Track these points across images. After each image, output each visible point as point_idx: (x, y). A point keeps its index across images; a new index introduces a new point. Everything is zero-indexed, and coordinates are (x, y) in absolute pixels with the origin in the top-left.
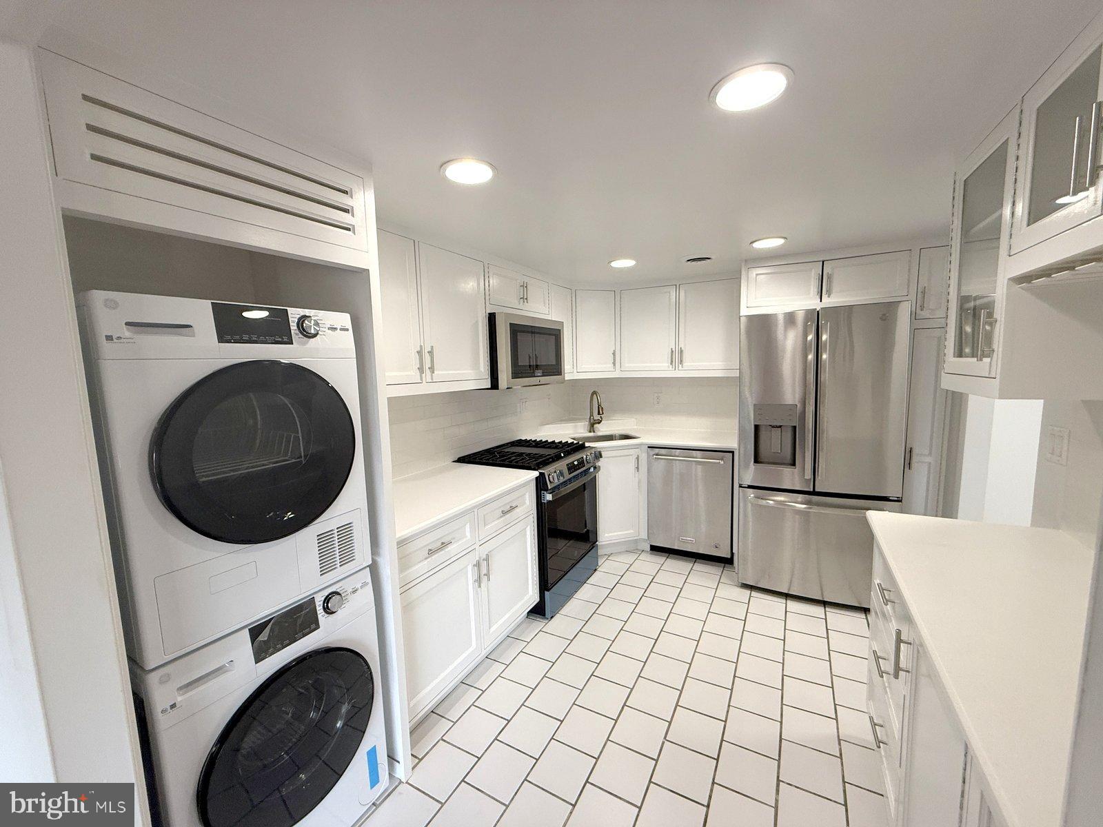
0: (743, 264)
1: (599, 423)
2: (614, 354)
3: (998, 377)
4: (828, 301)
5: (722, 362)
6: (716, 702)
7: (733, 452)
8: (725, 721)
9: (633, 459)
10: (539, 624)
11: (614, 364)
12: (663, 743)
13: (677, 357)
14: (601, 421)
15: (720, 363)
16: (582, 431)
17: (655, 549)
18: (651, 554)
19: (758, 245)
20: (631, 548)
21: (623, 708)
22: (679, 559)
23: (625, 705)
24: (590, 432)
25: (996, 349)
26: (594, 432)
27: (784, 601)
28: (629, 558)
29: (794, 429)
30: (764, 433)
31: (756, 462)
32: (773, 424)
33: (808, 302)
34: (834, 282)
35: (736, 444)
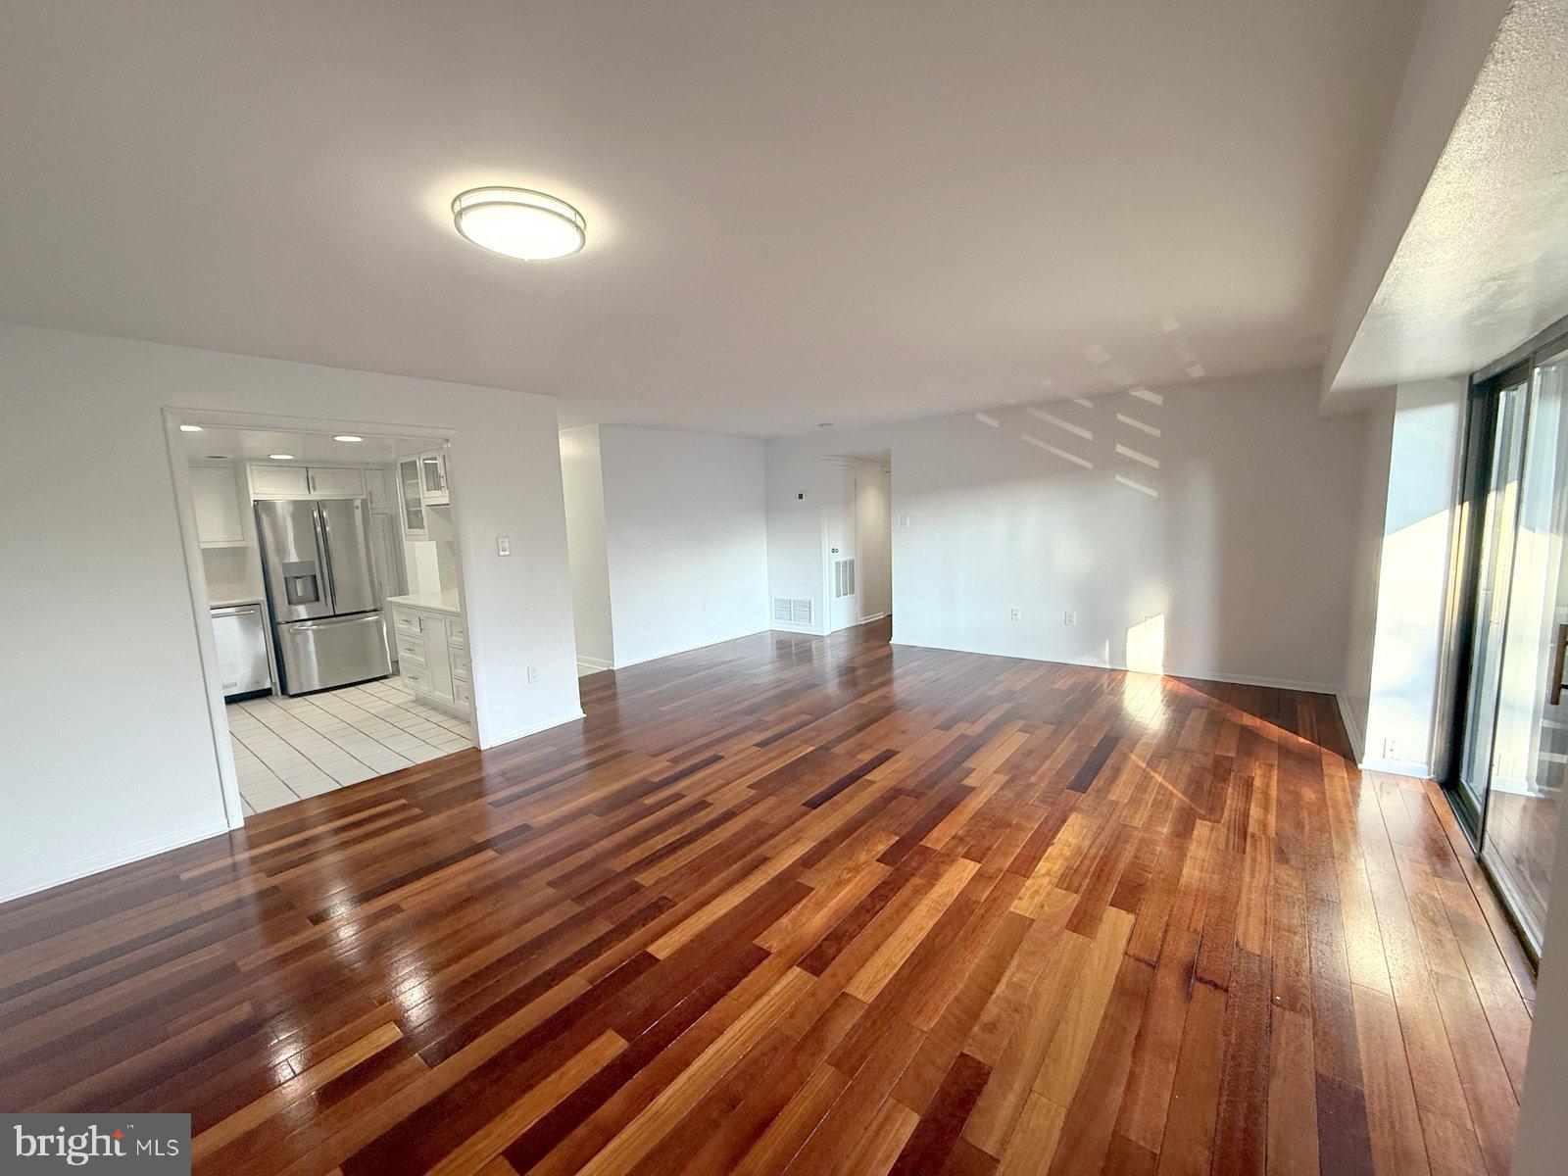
0: (247, 463)
4: (315, 496)
5: (226, 536)
7: (259, 603)
15: (224, 537)
19: (275, 457)
29: (314, 577)
30: (291, 585)
31: (290, 604)
32: (299, 575)
33: (301, 494)
34: (317, 483)
35: (262, 597)
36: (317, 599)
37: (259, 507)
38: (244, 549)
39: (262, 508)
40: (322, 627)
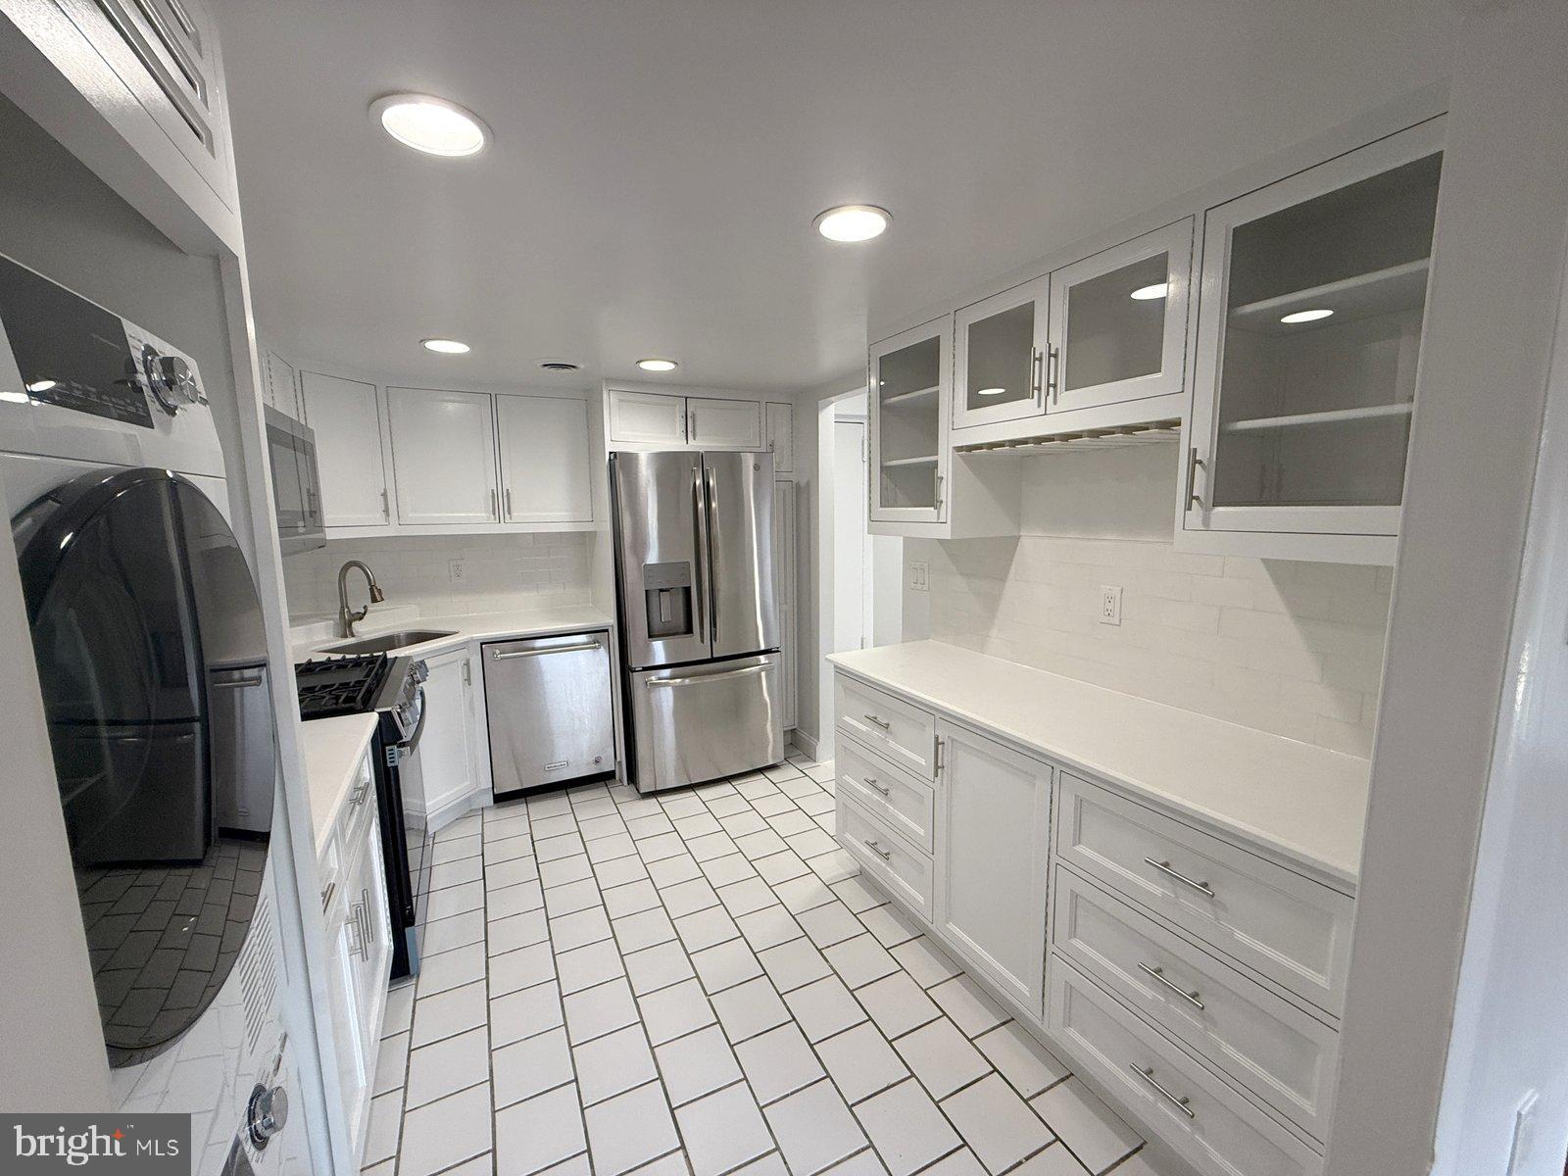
0: (604, 385)
1: (361, 619)
2: (385, 495)
3: (949, 522)
4: (696, 445)
5: (567, 511)
6: (718, 926)
7: (607, 631)
8: (742, 935)
9: (459, 668)
10: (407, 989)
11: (386, 511)
12: (709, 1000)
13: (500, 503)
14: (364, 614)
15: (565, 513)
16: (325, 638)
17: (502, 799)
18: (498, 808)
19: (645, 365)
20: (466, 812)
21: (636, 1003)
22: (547, 798)
23: (635, 998)
24: (345, 636)
25: (944, 500)
26: (353, 636)
27: (693, 793)
28: (473, 826)
29: (687, 591)
30: (654, 600)
31: (650, 636)
32: (664, 587)
33: (675, 443)
34: (698, 423)
35: (610, 620)
36: (689, 630)
37: (617, 462)
38: (593, 535)
39: (620, 465)
40: (687, 681)
